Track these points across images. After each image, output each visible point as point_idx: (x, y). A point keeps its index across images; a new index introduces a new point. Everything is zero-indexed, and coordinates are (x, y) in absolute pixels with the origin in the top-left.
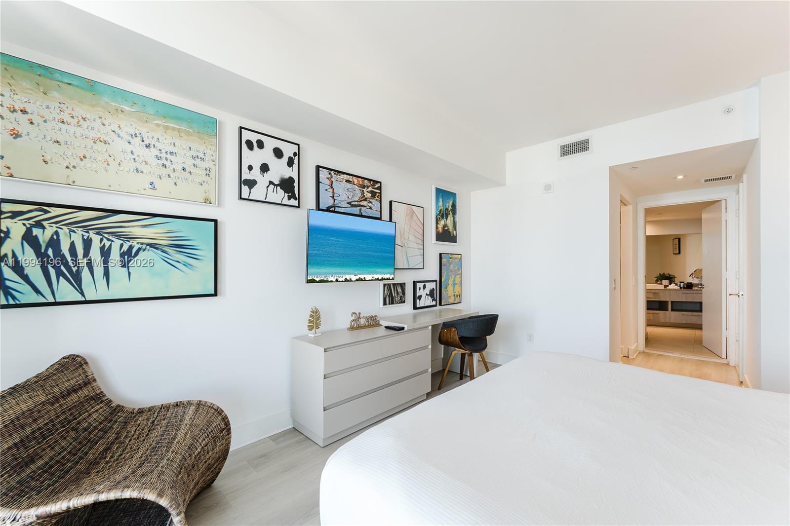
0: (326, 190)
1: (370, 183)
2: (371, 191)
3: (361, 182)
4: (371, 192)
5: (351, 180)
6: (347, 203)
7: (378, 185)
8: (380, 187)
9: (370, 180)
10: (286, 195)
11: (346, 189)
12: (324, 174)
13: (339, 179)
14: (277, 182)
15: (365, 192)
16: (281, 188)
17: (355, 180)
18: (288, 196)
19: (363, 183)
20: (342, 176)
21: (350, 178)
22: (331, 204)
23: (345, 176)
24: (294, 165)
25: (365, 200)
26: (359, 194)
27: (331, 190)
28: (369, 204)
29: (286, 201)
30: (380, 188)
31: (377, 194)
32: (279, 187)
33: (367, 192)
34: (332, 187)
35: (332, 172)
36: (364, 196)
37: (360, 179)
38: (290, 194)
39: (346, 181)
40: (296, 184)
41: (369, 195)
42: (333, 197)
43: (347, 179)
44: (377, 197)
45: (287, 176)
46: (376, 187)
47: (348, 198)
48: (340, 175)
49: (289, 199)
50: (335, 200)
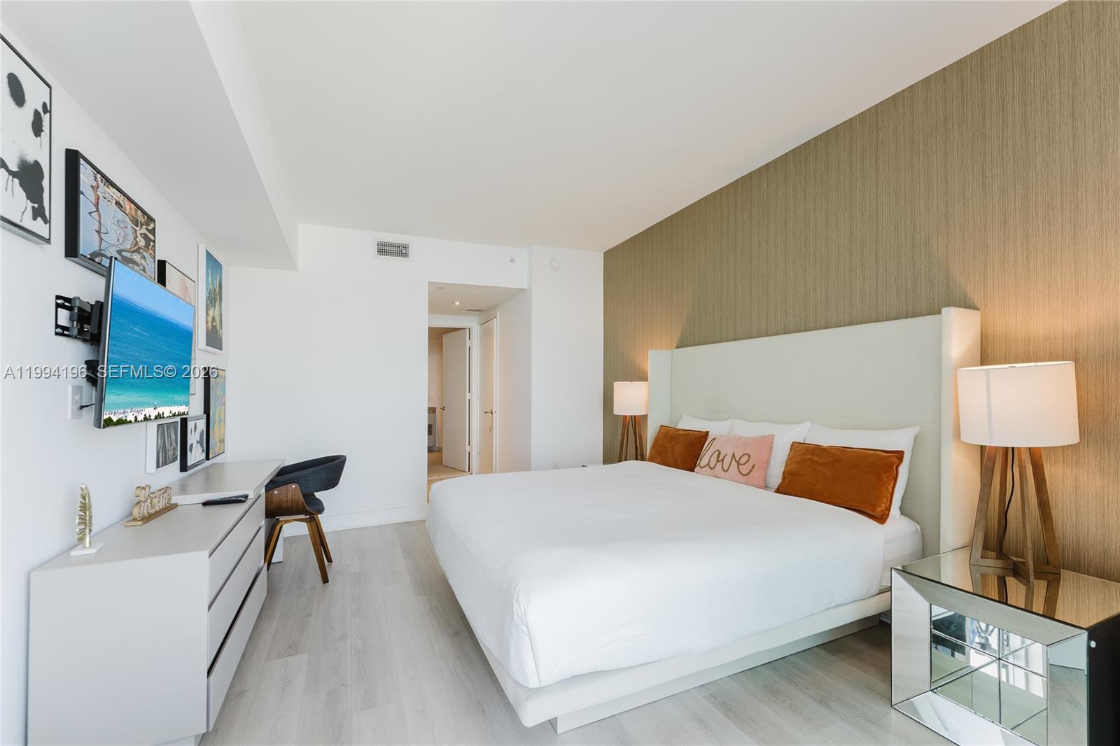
0: (90, 213)
1: (144, 218)
2: (145, 234)
3: (133, 213)
4: (145, 236)
5: (122, 203)
6: (118, 251)
7: (152, 226)
8: (154, 229)
9: (144, 213)
10: (30, 204)
11: (116, 219)
12: (86, 176)
13: (107, 194)
14: (14, 168)
15: (138, 233)
16: (21, 185)
17: (127, 205)
18: (33, 207)
19: (136, 212)
20: (112, 191)
21: (122, 199)
22: (96, 248)
23: (115, 190)
24: (42, 134)
25: (138, 251)
26: (131, 237)
27: (95, 215)
28: (143, 262)
29: (28, 222)
30: (153, 231)
31: (152, 243)
32: (16, 181)
33: (141, 234)
34: (98, 210)
35: (99, 176)
36: (137, 243)
37: (133, 206)
38: (36, 206)
39: (117, 203)
40: (45, 183)
41: (142, 243)
42: (99, 232)
43: (118, 199)
44: (152, 248)
45: (31, 159)
46: (150, 228)
47: (118, 240)
48: (108, 187)
49: (35, 218)
50: (101, 239)
